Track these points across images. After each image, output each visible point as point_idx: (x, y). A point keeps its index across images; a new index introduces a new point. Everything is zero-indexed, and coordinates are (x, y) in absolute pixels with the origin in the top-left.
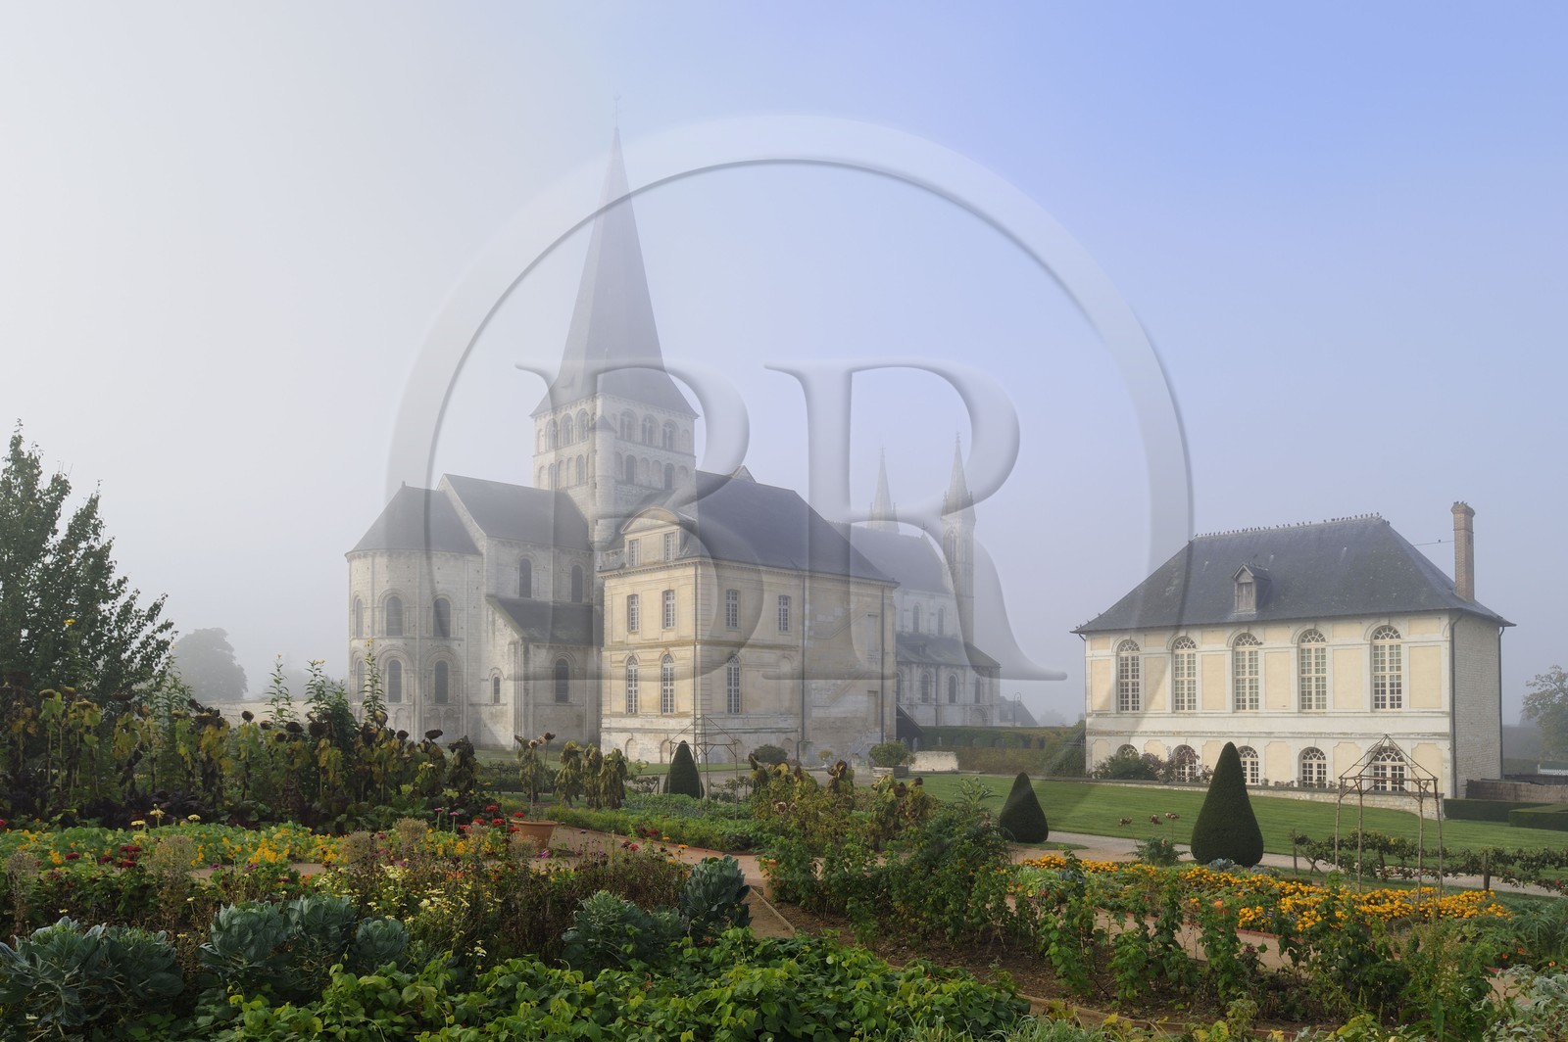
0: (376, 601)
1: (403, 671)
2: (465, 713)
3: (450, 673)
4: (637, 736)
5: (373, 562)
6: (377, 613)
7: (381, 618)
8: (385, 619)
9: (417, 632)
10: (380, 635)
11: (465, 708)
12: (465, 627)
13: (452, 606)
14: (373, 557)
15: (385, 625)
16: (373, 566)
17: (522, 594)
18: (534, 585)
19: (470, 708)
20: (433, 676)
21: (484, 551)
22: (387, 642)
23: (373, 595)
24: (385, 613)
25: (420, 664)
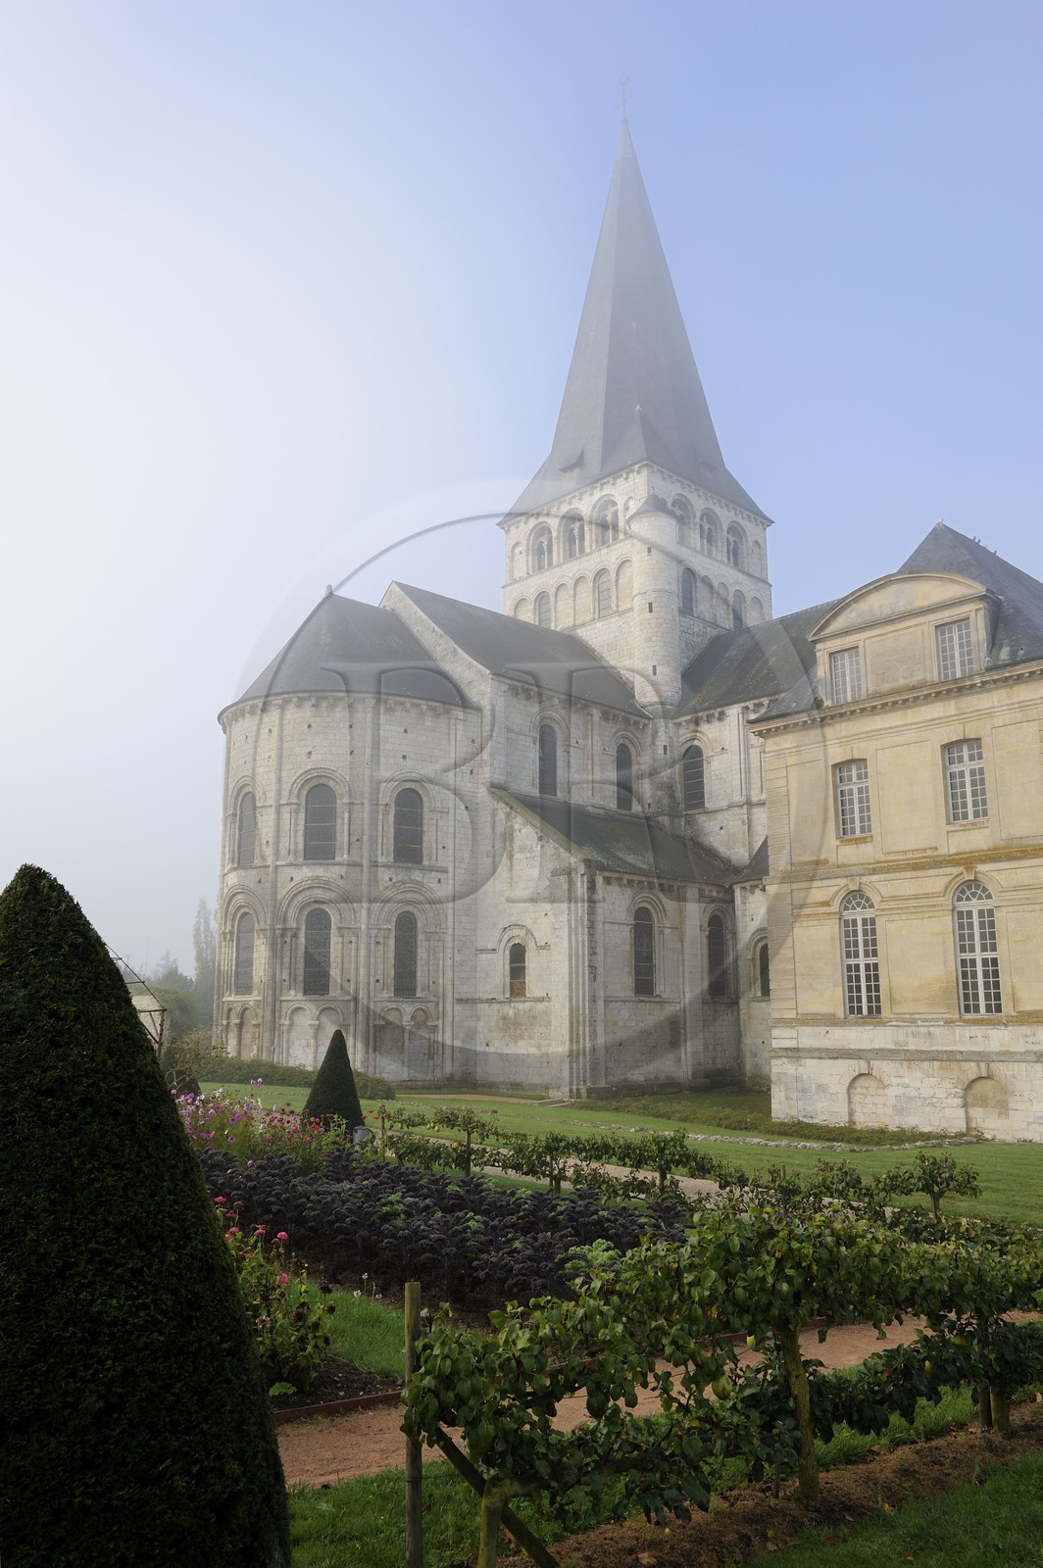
0: (286, 793)
1: (333, 931)
2: (449, 1018)
3: (420, 936)
4: (882, 1067)
5: (281, 719)
6: (286, 816)
7: (294, 825)
8: (301, 828)
9: (365, 852)
10: (291, 859)
11: (449, 1008)
12: (450, 846)
13: (426, 804)
14: (282, 708)
15: (301, 839)
16: (281, 725)
17: (542, 789)
18: (561, 774)
19: (458, 1008)
20: (392, 942)
21: (485, 703)
22: (305, 873)
23: (279, 780)
24: (302, 816)
25: (369, 917)
